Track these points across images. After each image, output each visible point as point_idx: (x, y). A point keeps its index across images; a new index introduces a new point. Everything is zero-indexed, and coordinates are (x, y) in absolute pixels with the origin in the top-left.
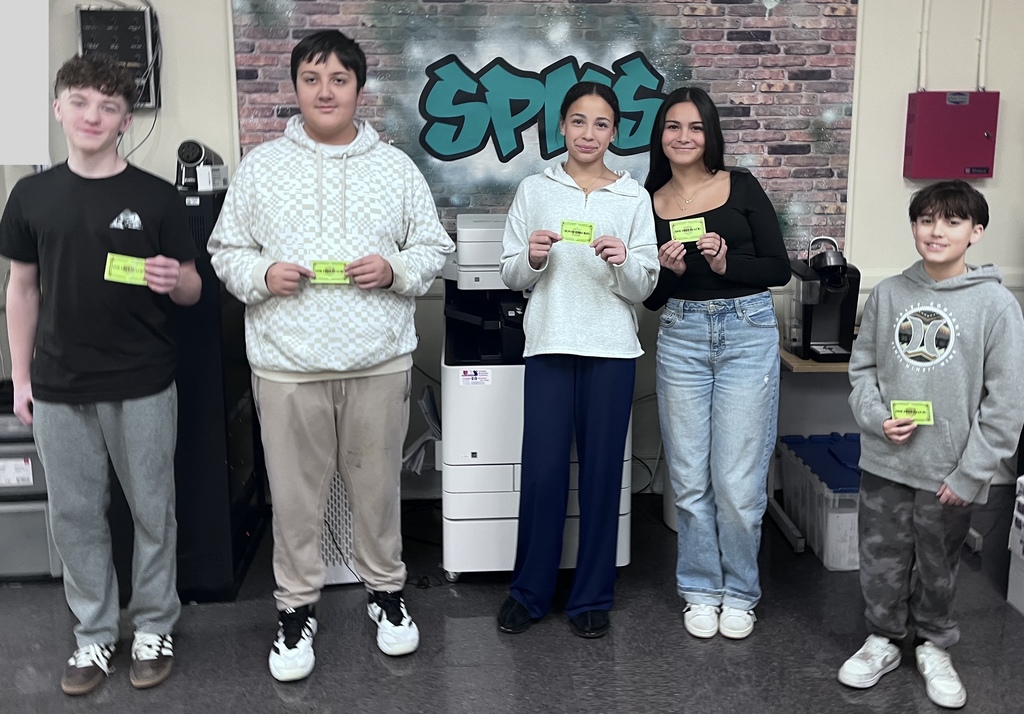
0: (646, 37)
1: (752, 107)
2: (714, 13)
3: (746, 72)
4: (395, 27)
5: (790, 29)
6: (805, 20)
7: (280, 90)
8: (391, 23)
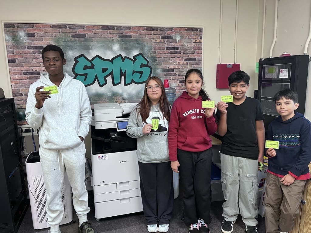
0: (143, 49)
1: (174, 69)
2: (162, 42)
3: (172, 59)
4: (63, 45)
5: (184, 46)
6: (188, 43)
7: (24, 66)
8: (61, 44)
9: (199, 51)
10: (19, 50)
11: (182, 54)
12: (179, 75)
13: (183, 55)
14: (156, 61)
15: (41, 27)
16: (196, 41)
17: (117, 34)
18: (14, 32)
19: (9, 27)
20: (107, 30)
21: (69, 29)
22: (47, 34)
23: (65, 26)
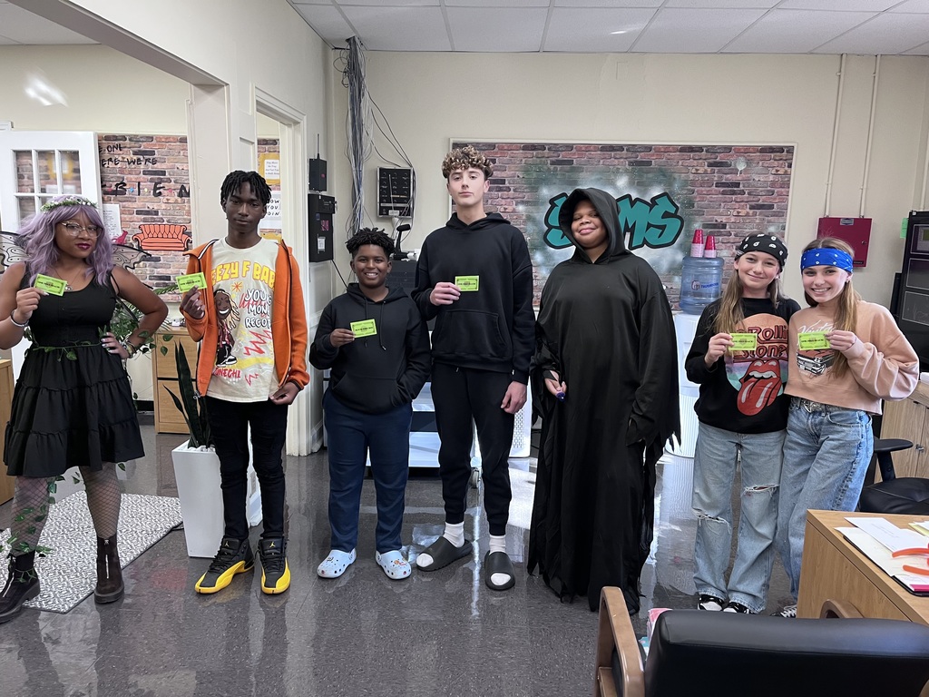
0: (670, 184)
1: (727, 224)
2: (709, 172)
3: (725, 205)
4: (535, 178)
5: (751, 181)
6: (761, 176)
8: (533, 176)
9: (783, 190)
11: (746, 195)
12: (736, 235)
13: (747, 198)
14: (693, 207)
15: (506, 148)
16: (777, 171)
17: (626, 158)
20: (609, 153)
21: (548, 151)
22: (514, 160)
23: (542, 147)
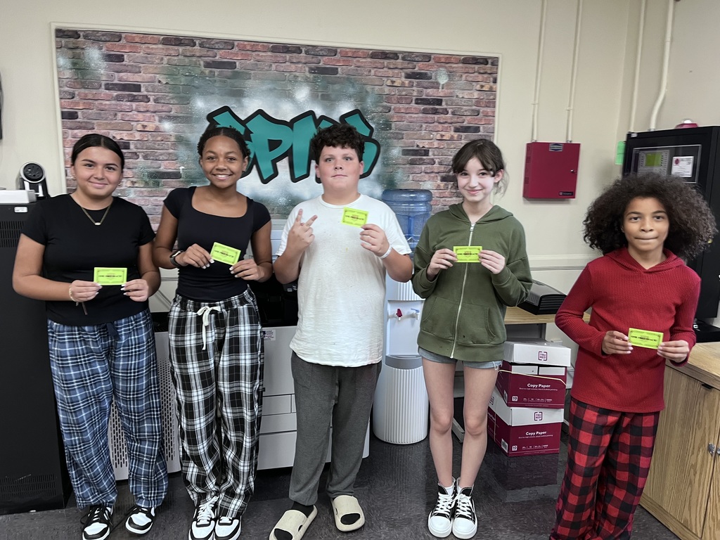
0: (362, 99)
4: (184, 85)
5: (455, 98)
6: (464, 93)
7: (96, 128)
8: (181, 82)
9: (489, 110)
10: (87, 91)
11: (450, 115)
12: (440, 163)
13: (451, 119)
14: (391, 129)
15: (137, 40)
16: (482, 86)
17: (305, 63)
18: (77, 48)
19: (68, 38)
20: (283, 55)
21: (199, 48)
22: (151, 58)
23: (190, 41)
